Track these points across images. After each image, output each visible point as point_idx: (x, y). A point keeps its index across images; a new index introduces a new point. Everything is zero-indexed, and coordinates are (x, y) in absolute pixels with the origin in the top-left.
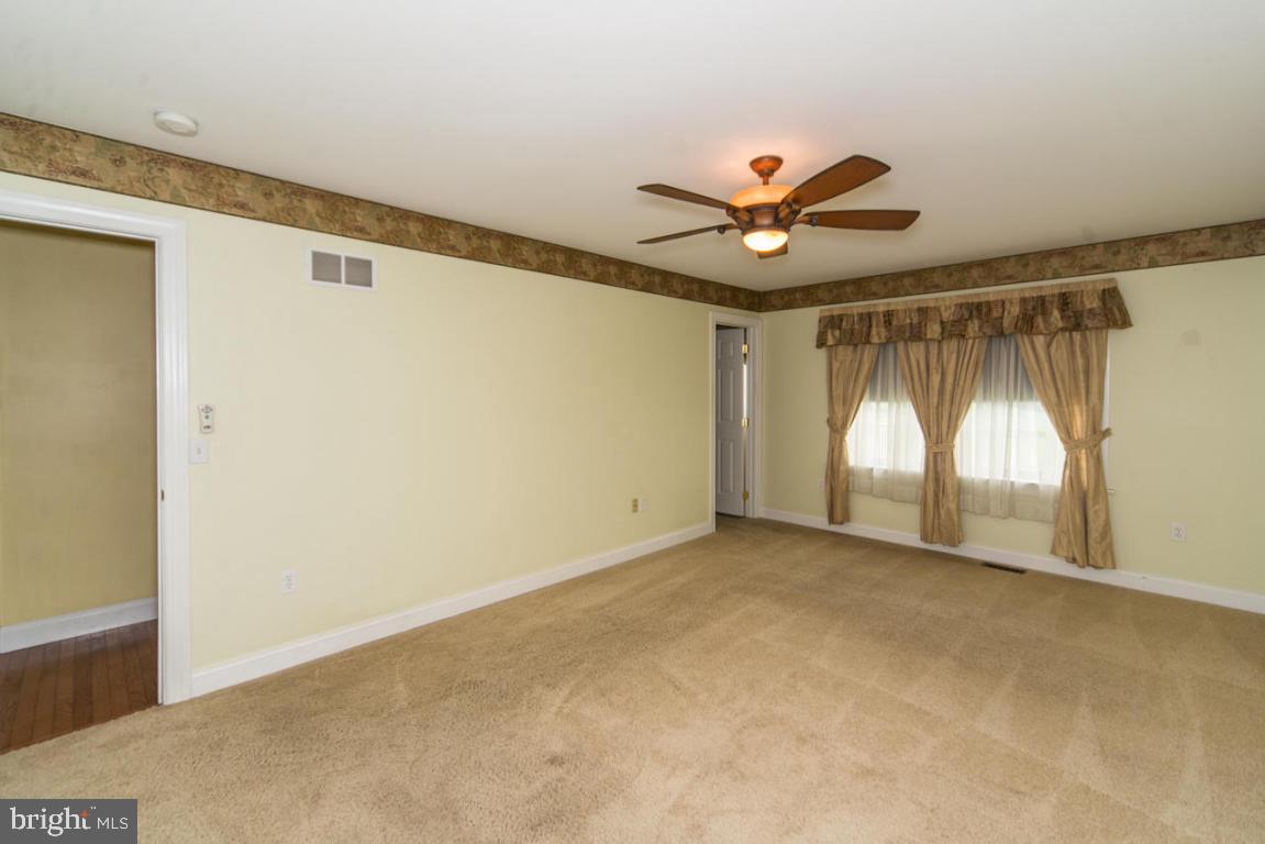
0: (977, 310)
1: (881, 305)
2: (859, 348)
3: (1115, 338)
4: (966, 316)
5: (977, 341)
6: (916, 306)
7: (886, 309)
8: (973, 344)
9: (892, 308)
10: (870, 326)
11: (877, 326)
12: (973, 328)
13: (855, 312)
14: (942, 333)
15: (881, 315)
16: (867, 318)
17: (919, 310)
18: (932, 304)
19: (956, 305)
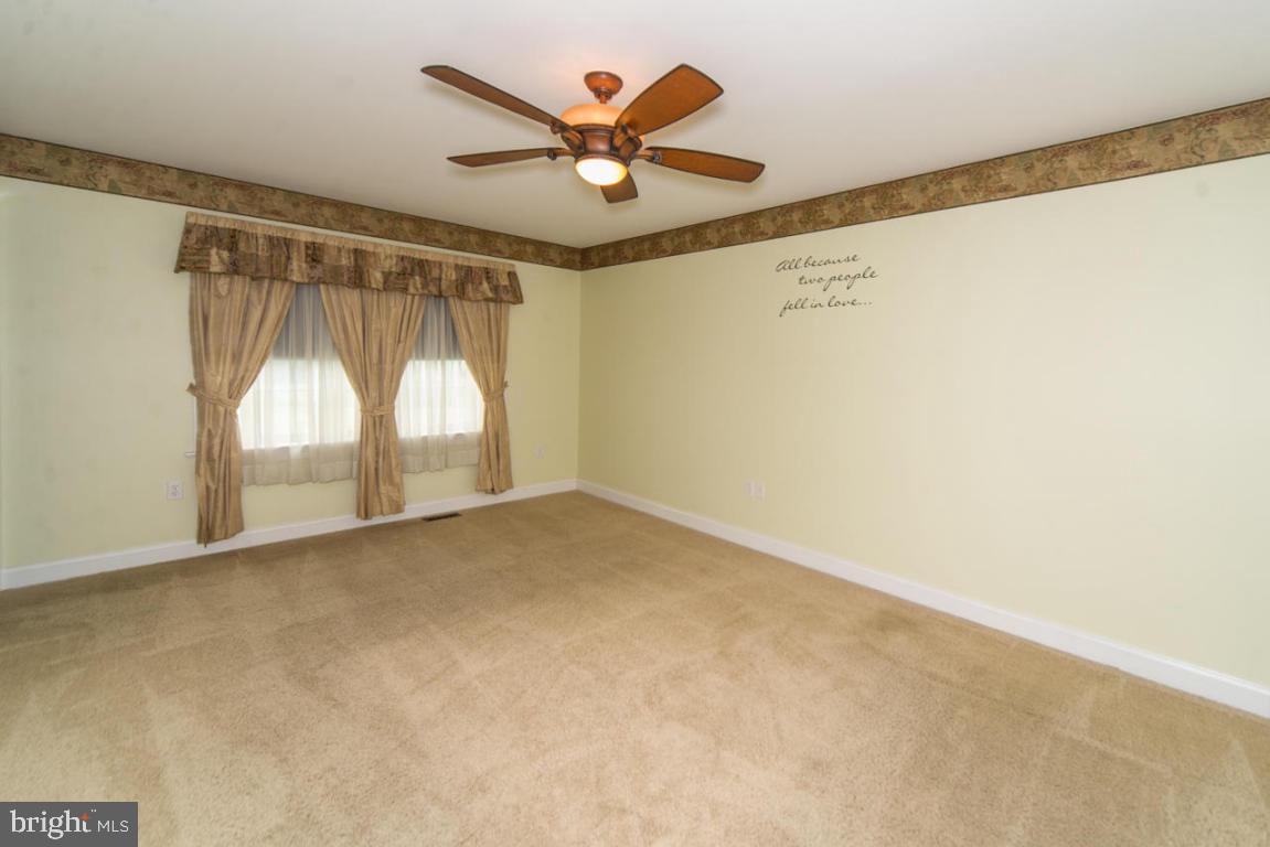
0: (421, 266)
1: (304, 233)
2: (266, 283)
3: (515, 311)
4: (409, 270)
5: (417, 297)
6: (352, 246)
7: (310, 239)
8: (413, 301)
9: (320, 240)
10: (289, 258)
11: (299, 260)
12: (415, 284)
13: (260, 231)
14: (385, 282)
15: (303, 248)
16: (281, 245)
17: (356, 251)
18: (370, 249)
19: (398, 256)
